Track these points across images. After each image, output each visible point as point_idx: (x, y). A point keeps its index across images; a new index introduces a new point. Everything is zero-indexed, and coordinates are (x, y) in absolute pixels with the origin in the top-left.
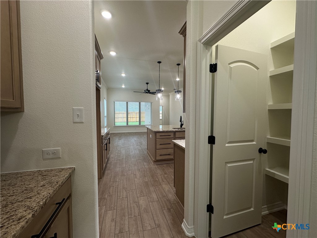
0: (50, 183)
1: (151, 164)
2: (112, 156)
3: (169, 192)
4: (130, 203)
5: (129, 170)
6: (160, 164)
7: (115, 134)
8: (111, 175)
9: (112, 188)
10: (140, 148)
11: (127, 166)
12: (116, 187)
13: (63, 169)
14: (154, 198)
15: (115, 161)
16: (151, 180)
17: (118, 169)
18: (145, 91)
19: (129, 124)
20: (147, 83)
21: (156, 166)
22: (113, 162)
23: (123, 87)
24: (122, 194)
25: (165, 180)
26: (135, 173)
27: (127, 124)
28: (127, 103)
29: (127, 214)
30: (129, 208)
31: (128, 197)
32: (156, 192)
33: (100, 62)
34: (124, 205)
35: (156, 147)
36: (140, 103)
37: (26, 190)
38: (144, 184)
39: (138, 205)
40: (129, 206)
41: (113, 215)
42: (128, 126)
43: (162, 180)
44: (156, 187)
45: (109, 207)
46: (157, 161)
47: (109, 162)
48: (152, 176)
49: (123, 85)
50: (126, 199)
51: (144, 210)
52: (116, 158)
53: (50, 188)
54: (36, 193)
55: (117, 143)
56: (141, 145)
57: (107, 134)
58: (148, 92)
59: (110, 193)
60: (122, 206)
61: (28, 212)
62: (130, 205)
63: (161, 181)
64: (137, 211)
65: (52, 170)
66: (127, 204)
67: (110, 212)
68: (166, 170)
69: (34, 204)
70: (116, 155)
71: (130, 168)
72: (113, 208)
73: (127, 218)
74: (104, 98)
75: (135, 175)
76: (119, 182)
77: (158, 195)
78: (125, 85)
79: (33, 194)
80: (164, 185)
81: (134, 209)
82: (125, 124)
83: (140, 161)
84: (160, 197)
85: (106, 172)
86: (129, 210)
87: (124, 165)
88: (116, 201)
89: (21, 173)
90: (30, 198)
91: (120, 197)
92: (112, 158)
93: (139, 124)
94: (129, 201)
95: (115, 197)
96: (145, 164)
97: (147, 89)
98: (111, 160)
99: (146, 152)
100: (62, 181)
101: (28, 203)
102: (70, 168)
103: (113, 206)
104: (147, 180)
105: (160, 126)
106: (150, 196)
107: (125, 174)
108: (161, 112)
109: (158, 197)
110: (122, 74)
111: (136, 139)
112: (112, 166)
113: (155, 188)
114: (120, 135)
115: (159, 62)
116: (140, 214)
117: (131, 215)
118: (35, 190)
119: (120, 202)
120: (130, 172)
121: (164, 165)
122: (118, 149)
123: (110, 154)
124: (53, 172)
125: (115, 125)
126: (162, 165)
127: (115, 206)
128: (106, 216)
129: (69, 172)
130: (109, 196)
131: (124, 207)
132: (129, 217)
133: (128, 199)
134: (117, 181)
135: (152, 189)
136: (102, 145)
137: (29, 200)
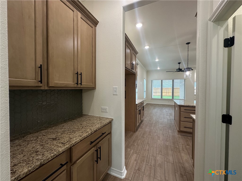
0: (101, 123)
1: (175, 133)
2: (145, 119)
3: (186, 161)
4: (150, 155)
5: (155, 132)
6: (184, 135)
7: (151, 105)
8: (141, 132)
9: (140, 140)
10: (169, 118)
11: (154, 129)
12: (143, 141)
13: (108, 118)
14: (170, 160)
15: (147, 124)
16: (171, 146)
17: (147, 130)
18: (177, 70)
19: (163, 97)
20: (179, 63)
21: (180, 136)
22: (145, 124)
23: (159, 68)
24: (145, 147)
25: (185, 150)
26: (159, 136)
27: (162, 97)
28: (162, 81)
29: (145, 161)
30: (148, 158)
31: (149, 150)
32: (173, 157)
33: (136, 56)
34: (145, 154)
35: (180, 119)
36: (173, 81)
37: (93, 123)
38: (164, 146)
39: (155, 159)
40: (148, 157)
41: (136, 158)
42: (162, 99)
43: (183, 149)
44: (175, 152)
45: (136, 151)
46: (180, 132)
47: (143, 123)
48: (173, 143)
49: (158, 67)
50: (147, 151)
51: (159, 164)
52: (148, 121)
53: (100, 125)
54: (95, 125)
55: (151, 111)
56: (170, 116)
57: (142, 103)
58: (180, 70)
59: (138, 143)
60: (143, 154)
61: (90, 131)
62: (150, 156)
63: (181, 149)
64: (153, 162)
65: (104, 118)
66: (147, 154)
67: (136, 155)
68: (189, 142)
69: (93, 129)
70: (149, 119)
71: (156, 131)
72: (137, 153)
73: (145, 163)
74: (144, 78)
75: (159, 137)
76: (146, 138)
77: (174, 159)
78: (160, 68)
79: (94, 125)
80: (183, 154)
81: (151, 160)
82: (160, 97)
83: (166, 128)
84: (176, 162)
85: (139, 129)
86: (148, 159)
87: (152, 128)
88: (141, 150)
89: (94, 116)
90: (93, 126)
91: (144, 148)
92: (145, 121)
93: (172, 98)
94: (149, 153)
95: (141, 147)
96: (170, 131)
97: (179, 68)
98: (144, 122)
99: (173, 122)
100: (105, 123)
101: (91, 128)
102: (111, 119)
103: (138, 152)
104: (168, 144)
105: (195, 101)
106: (167, 157)
107: (152, 134)
108: (195, 88)
109: (174, 161)
110: (156, 59)
111: (167, 110)
112: (144, 126)
113: (173, 153)
114: (155, 105)
115: (188, 43)
116: (155, 165)
117: (148, 163)
118: (95, 124)
119: (143, 152)
120: (156, 134)
121: (189, 137)
122: (151, 116)
123: (144, 118)
124: (104, 119)
125: (152, 98)
126: (186, 137)
127: (139, 152)
128: (132, 156)
129: (110, 120)
130: (137, 145)
131: (145, 155)
132: (147, 164)
133: (149, 152)
134: (144, 137)
135: (170, 152)
136: (136, 110)
137: (92, 127)
